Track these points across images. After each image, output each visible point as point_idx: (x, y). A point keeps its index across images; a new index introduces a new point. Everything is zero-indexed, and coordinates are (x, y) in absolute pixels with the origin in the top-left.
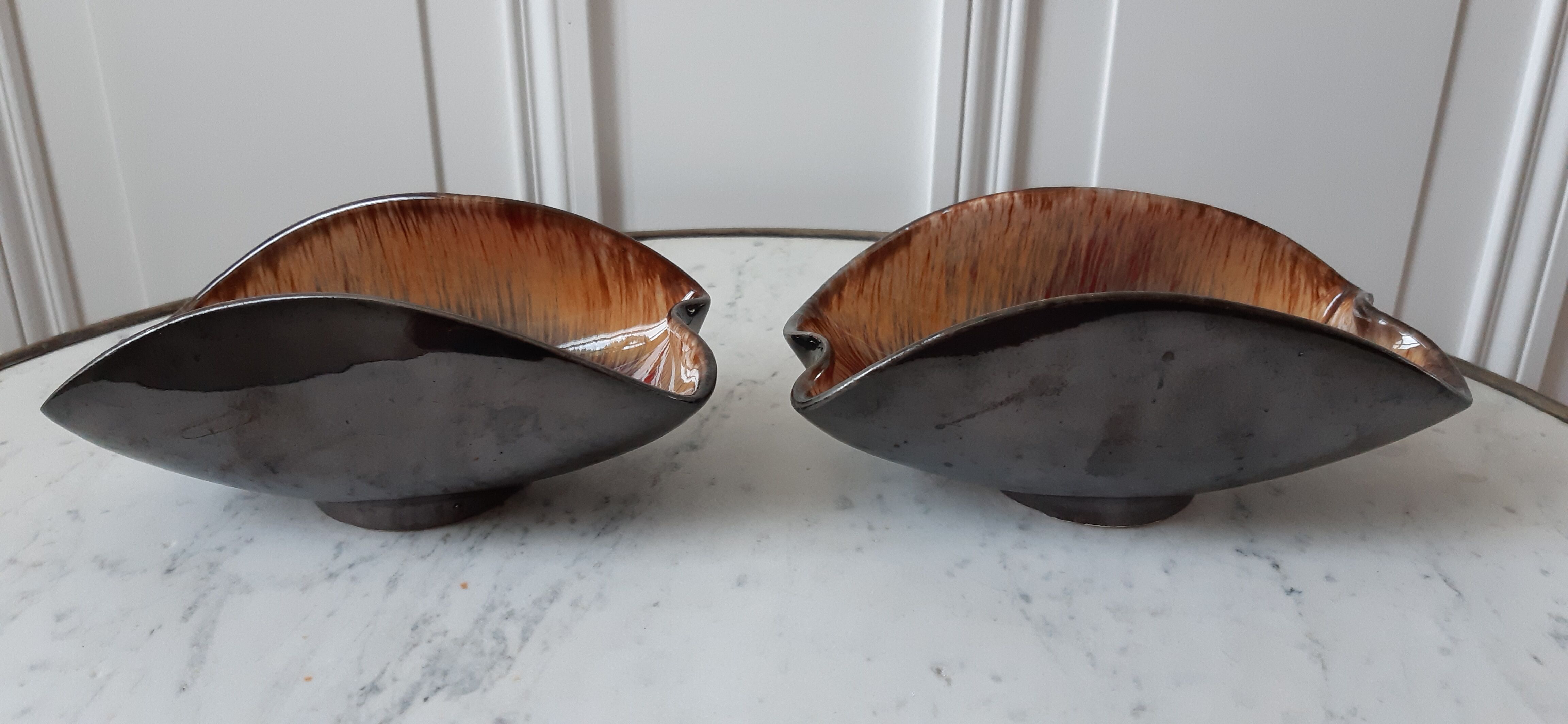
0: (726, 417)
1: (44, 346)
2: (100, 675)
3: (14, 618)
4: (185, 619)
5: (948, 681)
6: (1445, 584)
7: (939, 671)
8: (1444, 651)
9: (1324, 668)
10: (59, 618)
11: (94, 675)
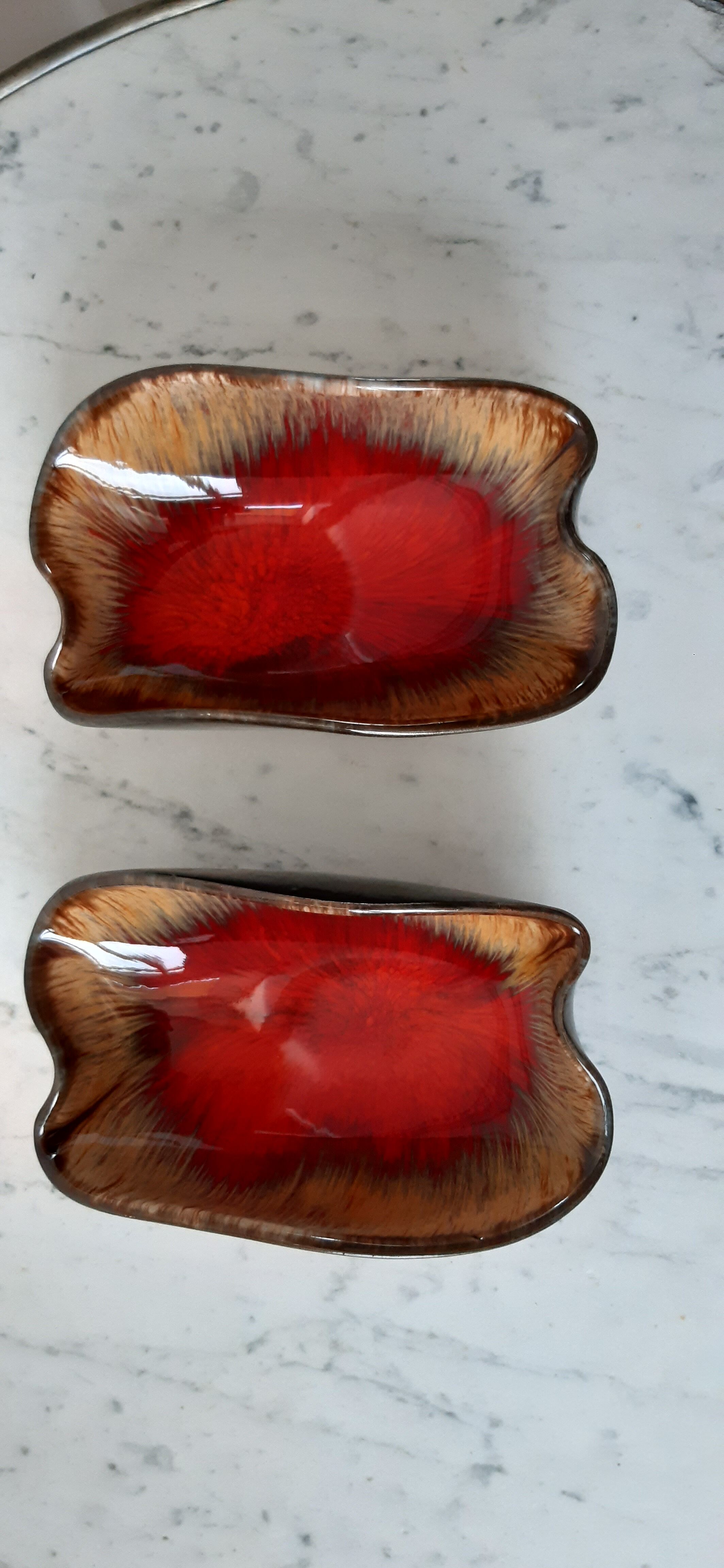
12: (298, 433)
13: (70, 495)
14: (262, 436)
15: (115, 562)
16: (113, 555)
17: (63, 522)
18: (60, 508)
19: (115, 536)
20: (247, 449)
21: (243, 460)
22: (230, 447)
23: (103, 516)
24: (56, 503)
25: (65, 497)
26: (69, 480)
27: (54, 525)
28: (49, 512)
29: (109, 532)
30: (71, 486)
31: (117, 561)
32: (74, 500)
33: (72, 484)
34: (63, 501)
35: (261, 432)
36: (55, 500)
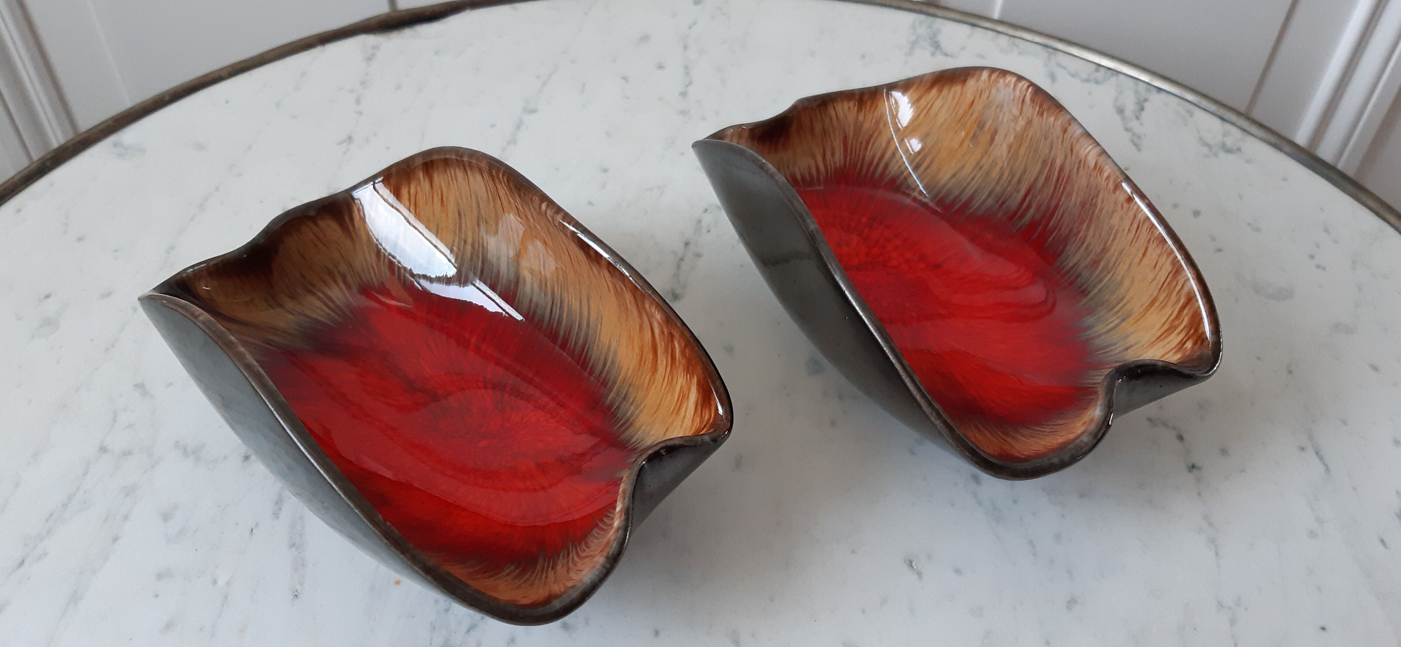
0: (698, 255)
1: (48, 164)
2: (221, 582)
3: (126, 518)
4: (276, 515)
5: (920, 574)
6: (1315, 456)
7: (910, 564)
8: (1312, 534)
9: (1217, 554)
10: (166, 517)
11: (215, 582)
12: (1022, 216)
13: (863, 112)
14: (1000, 198)
15: (831, 167)
16: (835, 163)
17: (841, 115)
18: (849, 108)
19: (851, 158)
20: (983, 197)
21: (971, 205)
22: (974, 188)
23: (861, 143)
24: (852, 104)
25: (860, 109)
26: (874, 106)
27: (834, 108)
28: (842, 101)
29: (851, 151)
30: (870, 110)
31: (833, 169)
32: (861, 117)
33: (873, 110)
34: (856, 108)
35: (1003, 193)
36: (853, 102)
